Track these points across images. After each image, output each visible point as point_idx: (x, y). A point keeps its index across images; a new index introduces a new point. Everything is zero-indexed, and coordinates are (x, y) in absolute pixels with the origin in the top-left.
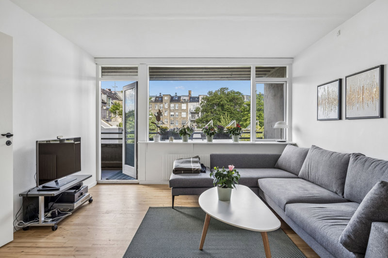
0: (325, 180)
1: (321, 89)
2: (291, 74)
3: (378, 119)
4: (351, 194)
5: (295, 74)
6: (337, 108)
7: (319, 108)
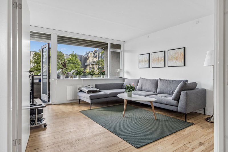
0: (150, 89)
1: (141, 56)
2: (123, 48)
3: (163, 68)
4: (160, 91)
5: (126, 49)
6: (148, 63)
7: (140, 63)
